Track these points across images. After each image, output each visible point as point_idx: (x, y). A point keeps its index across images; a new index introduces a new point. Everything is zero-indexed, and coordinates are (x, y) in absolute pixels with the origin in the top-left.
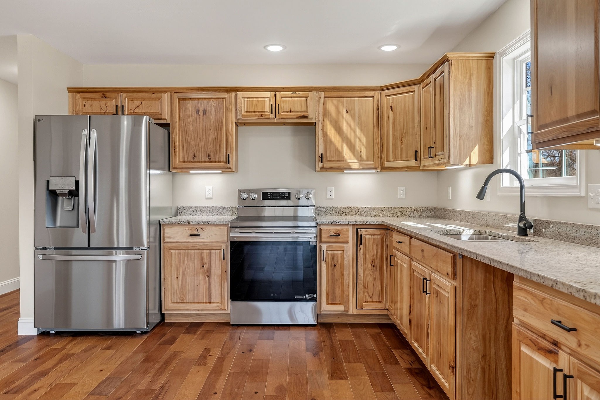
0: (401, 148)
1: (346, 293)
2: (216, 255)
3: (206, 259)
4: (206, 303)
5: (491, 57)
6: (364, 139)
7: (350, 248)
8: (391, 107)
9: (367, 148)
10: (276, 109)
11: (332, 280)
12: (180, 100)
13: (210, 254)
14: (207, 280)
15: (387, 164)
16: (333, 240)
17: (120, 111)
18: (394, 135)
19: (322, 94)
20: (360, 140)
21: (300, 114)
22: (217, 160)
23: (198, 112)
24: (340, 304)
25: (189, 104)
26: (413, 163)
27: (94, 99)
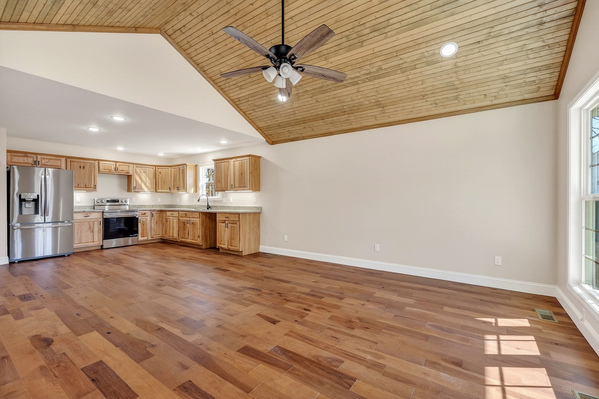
0: (164, 186)
1: (148, 233)
2: (96, 224)
3: (92, 225)
4: (92, 242)
5: (196, 165)
6: (149, 182)
7: (149, 218)
8: (160, 173)
9: (151, 184)
10: (116, 169)
11: (143, 229)
12: (71, 161)
13: (94, 223)
14: (92, 233)
15: (158, 191)
16: (143, 215)
17: (36, 163)
18: (161, 182)
19: (135, 166)
20: (148, 182)
21: (126, 172)
22: (90, 187)
23: (80, 167)
24: (146, 237)
25: (76, 164)
26: (168, 191)
27: (19, 156)
